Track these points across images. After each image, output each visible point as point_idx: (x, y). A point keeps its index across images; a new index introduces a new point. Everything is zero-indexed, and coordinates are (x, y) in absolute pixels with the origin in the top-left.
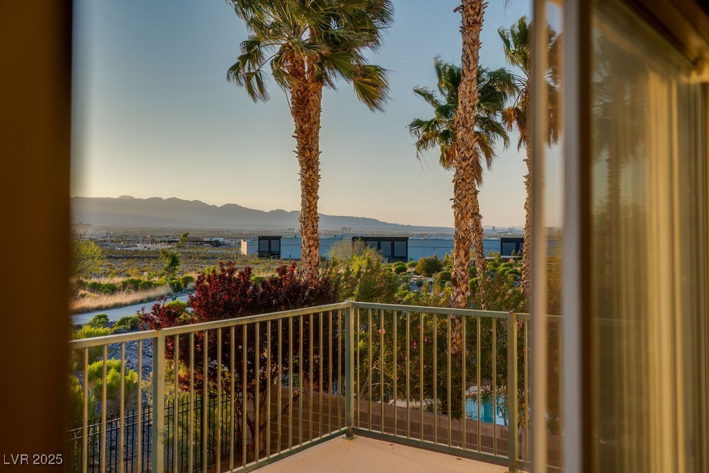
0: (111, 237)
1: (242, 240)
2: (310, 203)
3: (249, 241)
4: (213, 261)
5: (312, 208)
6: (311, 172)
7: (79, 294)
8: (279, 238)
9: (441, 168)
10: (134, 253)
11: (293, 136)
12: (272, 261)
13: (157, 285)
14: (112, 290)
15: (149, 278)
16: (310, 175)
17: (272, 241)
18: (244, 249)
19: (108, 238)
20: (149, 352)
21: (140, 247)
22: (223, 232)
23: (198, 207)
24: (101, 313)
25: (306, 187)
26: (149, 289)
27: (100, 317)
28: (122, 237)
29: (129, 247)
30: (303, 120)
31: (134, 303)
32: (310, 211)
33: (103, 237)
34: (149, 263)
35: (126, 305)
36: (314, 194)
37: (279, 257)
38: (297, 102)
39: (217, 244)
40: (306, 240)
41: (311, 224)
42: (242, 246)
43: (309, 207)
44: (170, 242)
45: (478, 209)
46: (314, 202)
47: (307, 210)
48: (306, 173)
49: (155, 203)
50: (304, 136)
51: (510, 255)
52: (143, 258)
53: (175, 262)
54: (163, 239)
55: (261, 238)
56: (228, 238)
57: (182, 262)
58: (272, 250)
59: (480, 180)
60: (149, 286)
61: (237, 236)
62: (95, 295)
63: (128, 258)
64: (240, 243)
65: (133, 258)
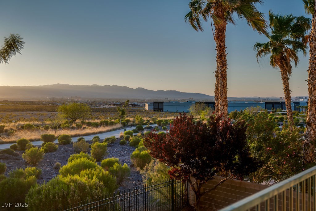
0: (89, 102)
1: (146, 104)
2: (224, 83)
3: (149, 104)
4: (134, 113)
5: (225, 86)
6: (225, 68)
7: (83, 127)
8: (162, 103)
9: (271, 67)
10: (100, 109)
11: (216, 50)
12: (160, 112)
13: (116, 123)
14: (97, 125)
15: (110, 120)
16: (224, 69)
17: (160, 104)
18: (147, 107)
19: (88, 103)
20: (122, 154)
21: (102, 107)
22: (137, 100)
23: (125, 89)
24: (96, 136)
25: (222, 75)
26: (112, 125)
27: (95, 137)
28: (94, 102)
29: (97, 106)
30: (221, 41)
31: (107, 131)
32: (224, 87)
33: (86, 102)
34: (107, 113)
35: (104, 132)
36: (226, 79)
37: (163, 111)
38: (218, 32)
39: (135, 105)
40: (221, 102)
41: (224, 94)
42: (146, 106)
43: (224, 85)
44: (114, 104)
45: (289, 87)
46: (226, 83)
47: (222, 87)
48: (222, 68)
49: (107, 87)
50: (222, 49)
51: (271, 110)
52: (103, 111)
53: (123, 113)
54: (111, 103)
55: (155, 103)
56: (139, 102)
57: (127, 113)
58: (160, 108)
59: (290, 73)
60: (112, 124)
61: (143, 102)
62: (90, 127)
63: (97, 111)
64: (145, 105)
65: (100, 111)
